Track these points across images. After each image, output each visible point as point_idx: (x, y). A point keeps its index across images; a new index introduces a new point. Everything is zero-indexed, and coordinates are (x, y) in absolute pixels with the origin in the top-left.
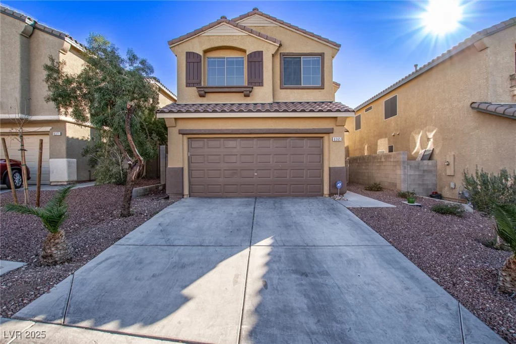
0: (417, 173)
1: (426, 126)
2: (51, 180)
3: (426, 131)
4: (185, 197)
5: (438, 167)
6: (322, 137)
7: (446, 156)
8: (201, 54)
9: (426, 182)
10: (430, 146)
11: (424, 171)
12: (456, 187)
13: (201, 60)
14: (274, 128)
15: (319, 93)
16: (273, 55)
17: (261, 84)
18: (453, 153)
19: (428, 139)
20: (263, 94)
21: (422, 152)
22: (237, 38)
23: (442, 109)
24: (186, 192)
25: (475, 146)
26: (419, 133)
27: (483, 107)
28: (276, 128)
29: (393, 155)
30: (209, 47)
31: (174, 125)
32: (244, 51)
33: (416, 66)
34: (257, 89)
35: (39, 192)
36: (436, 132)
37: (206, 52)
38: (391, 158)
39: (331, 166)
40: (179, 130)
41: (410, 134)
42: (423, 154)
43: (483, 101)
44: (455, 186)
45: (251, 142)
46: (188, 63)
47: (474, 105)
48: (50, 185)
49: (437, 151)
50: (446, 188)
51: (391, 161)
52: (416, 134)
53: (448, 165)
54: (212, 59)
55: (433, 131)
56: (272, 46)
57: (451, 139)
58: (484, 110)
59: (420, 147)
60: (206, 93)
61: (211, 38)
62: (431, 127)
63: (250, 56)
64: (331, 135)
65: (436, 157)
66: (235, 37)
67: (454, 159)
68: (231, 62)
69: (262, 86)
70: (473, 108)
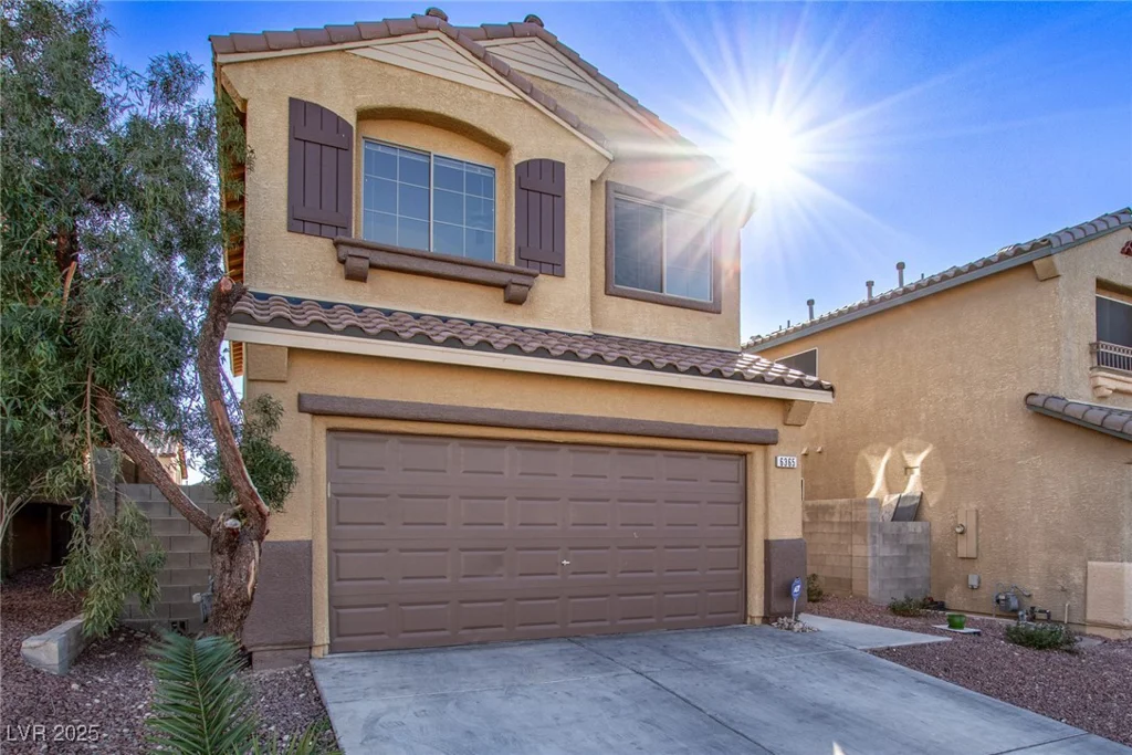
0: (896, 553)
1: (901, 439)
3: (901, 449)
4: (318, 652)
5: (934, 539)
6: (746, 454)
7: (955, 512)
8: (352, 120)
9: (912, 575)
10: (913, 486)
11: (909, 547)
12: (982, 585)
16: (592, 182)
17: (557, 268)
18: (973, 506)
19: (908, 470)
20: (563, 303)
21: (890, 500)
22: (483, 100)
23: (946, 400)
24: (321, 634)
25: (1029, 491)
26: (882, 454)
27: (1053, 405)
29: (838, 507)
30: (382, 103)
31: (287, 375)
32: (502, 149)
33: (870, 284)
34: (545, 285)
36: (929, 454)
37: (365, 115)
38: (832, 514)
39: (772, 537)
40: (300, 396)
41: (857, 454)
42: (895, 505)
43: (1054, 393)
44: (979, 582)
46: (295, 138)
47: (1032, 400)
49: (932, 501)
50: (956, 589)
51: (832, 523)
52: (872, 453)
53: (962, 533)
54: (379, 149)
55: (920, 451)
56: (589, 153)
57: (969, 472)
58: (1059, 413)
59: (884, 489)
60: (372, 266)
61: (391, 71)
62: (915, 441)
63: (525, 169)
64: (773, 449)
65: (927, 513)
66: (474, 95)
67: (977, 519)
68: (451, 174)
69: (563, 276)
70: (1030, 406)
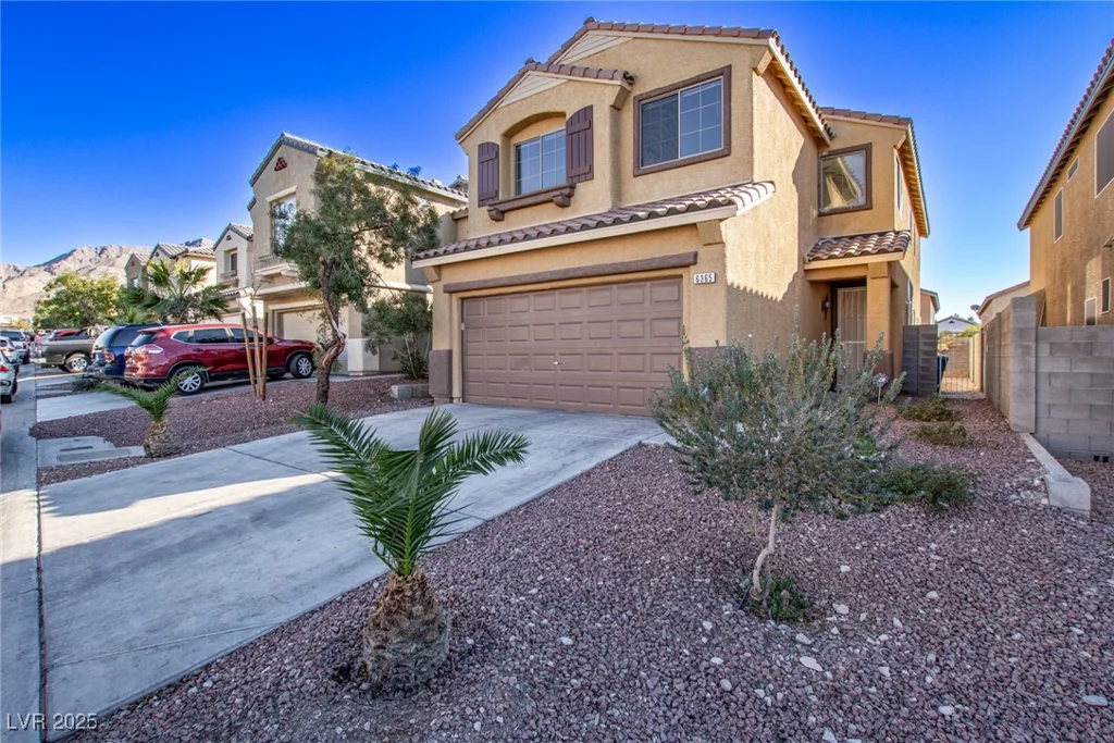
2: (349, 369)
4: (455, 401)
6: (681, 276)
8: (499, 141)
13: (497, 154)
14: (577, 265)
15: (719, 167)
16: (612, 107)
17: (589, 175)
20: (594, 197)
24: (456, 392)
28: (582, 265)
30: (510, 126)
31: (437, 278)
32: (562, 115)
34: (582, 188)
35: (328, 383)
37: (506, 136)
40: (445, 286)
45: (550, 298)
46: (480, 164)
48: (348, 376)
56: (608, 89)
60: (503, 212)
61: (512, 107)
63: (571, 121)
64: (692, 268)
66: (547, 94)
69: (592, 178)
